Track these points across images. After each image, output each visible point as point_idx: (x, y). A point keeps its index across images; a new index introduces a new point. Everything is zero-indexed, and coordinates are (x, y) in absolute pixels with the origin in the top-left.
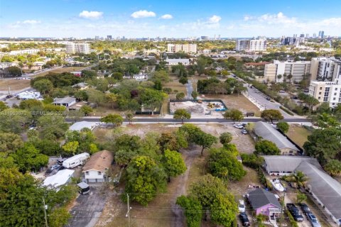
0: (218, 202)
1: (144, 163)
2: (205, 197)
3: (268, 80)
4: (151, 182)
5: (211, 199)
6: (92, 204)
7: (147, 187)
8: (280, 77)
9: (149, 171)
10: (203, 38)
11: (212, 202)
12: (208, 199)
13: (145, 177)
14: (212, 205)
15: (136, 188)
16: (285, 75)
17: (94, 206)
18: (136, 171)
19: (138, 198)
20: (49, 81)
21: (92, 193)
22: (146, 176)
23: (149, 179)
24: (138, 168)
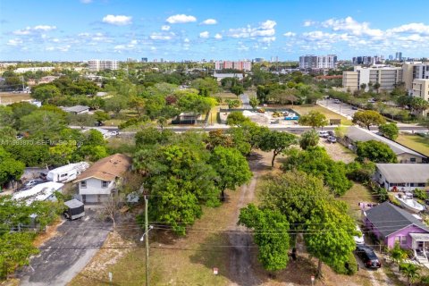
0: (320, 214)
1: (180, 154)
2: (293, 206)
3: (349, 91)
4: (192, 191)
5: (305, 209)
6: (86, 235)
7: (185, 198)
8: (364, 86)
9: (189, 168)
10: (258, 60)
11: (308, 216)
12: (299, 211)
13: (181, 181)
14: (308, 222)
15: (164, 197)
16: (370, 84)
17: (88, 238)
18: (165, 168)
19: (167, 217)
20: (54, 88)
21: (87, 219)
22: (184, 178)
23: (189, 184)
24: (168, 163)
